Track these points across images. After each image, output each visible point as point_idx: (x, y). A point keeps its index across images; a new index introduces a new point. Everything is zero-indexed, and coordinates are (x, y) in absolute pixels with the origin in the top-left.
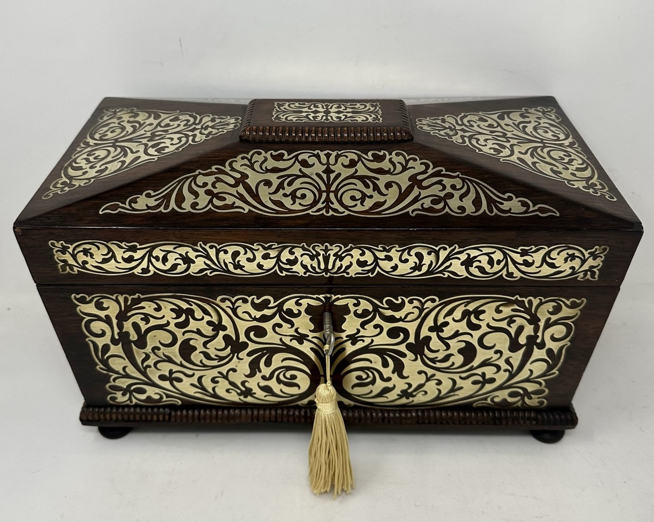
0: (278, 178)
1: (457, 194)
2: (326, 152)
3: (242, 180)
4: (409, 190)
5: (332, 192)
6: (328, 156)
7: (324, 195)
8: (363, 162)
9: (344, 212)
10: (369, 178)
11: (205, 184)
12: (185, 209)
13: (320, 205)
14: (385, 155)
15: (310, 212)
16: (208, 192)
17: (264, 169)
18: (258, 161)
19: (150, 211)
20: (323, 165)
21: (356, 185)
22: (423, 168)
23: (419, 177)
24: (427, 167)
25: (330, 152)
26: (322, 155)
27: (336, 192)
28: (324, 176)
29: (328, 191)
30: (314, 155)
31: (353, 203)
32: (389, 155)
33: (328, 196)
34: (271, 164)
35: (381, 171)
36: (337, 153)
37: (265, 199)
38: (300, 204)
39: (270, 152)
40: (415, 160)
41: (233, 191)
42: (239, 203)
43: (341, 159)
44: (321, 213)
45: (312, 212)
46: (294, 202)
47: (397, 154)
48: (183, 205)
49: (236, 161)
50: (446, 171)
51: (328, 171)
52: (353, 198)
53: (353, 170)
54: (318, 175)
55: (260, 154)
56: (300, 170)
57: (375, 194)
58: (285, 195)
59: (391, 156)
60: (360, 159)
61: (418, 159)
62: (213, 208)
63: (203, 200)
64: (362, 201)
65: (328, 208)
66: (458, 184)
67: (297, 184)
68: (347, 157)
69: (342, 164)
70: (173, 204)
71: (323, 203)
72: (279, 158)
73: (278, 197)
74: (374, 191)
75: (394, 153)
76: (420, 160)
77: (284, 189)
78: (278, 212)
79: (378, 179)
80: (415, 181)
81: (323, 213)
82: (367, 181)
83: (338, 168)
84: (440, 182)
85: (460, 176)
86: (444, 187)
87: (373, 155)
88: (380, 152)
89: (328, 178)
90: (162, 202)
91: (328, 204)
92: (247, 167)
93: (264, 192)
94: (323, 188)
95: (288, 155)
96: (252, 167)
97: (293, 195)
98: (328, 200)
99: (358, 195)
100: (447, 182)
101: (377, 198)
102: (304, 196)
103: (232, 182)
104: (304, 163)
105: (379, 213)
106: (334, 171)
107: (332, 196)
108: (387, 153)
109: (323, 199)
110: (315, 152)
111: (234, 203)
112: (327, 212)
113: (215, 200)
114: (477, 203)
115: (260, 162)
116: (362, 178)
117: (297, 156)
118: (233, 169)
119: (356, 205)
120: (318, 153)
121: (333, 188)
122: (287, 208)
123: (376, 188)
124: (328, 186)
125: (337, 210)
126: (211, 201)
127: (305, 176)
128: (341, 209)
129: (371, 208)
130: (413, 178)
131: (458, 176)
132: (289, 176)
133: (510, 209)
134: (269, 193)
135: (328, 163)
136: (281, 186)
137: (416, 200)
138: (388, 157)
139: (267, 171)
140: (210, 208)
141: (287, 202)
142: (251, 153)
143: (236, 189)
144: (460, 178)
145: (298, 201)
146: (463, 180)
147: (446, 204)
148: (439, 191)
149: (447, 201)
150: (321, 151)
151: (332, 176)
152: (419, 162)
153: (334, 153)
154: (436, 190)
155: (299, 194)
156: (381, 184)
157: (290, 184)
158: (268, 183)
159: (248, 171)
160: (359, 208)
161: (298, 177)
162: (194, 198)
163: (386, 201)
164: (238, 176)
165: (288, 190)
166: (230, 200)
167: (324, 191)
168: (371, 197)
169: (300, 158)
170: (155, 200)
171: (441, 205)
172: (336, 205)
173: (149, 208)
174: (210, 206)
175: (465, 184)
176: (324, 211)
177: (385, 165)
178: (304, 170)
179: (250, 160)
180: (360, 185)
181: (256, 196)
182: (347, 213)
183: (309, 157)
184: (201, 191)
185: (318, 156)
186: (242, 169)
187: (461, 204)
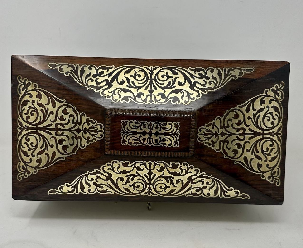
0: (127, 176)
1: (208, 187)
2: (149, 162)
3: (109, 177)
4: (187, 184)
5: (152, 184)
6: (150, 164)
7: (148, 186)
8: (167, 168)
9: (157, 194)
10: (169, 177)
11: (92, 180)
12: (86, 192)
13: (146, 191)
14: (178, 165)
15: (141, 194)
16: (94, 184)
17: (119, 171)
18: (116, 167)
19: (70, 193)
20: (148, 169)
21: (163, 181)
22: (195, 172)
23: (193, 178)
24: (198, 172)
25: (151, 162)
26: (147, 163)
27: (153, 184)
28: (148, 175)
29: (150, 184)
30: (143, 164)
31: (161, 190)
32: (180, 165)
33: (150, 186)
34: (122, 168)
35: (175, 174)
36: (155, 163)
37: (121, 188)
38: (137, 190)
39: (121, 162)
40: (192, 168)
41: (106, 183)
42: (109, 189)
43: (156, 166)
44: (146, 194)
45: (142, 194)
46: (134, 189)
47: (184, 165)
48: (84, 190)
49: (105, 167)
50: (206, 175)
51: (150, 173)
52: (161, 188)
53: (162, 173)
54: (145, 175)
55: (116, 162)
56: (137, 172)
57: (171, 186)
58: (130, 186)
59: (181, 165)
60: (165, 167)
61: (194, 167)
62: (98, 192)
63: (93, 188)
64: (165, 189)
65: (149, 192)
66: (210, 181)
67: (135, 180)
68: (159, 165)
69: (157, 169)
70: (79, 190)
71: (147, 190)
72: (126, 165)
73: (127, 186)
74: (171, 184)
75: (182, 164)
76: (195, 168)
77: (129, 182)
78: (127, 194)
79: (173, 178)
80: (190, 179)
81: (147, 195)
82: (168, 179)
83: (155, 172)
84: (201, 181)
85: (212, 177)
86: (203, 183)
87: (172, 164)
88: (176, 162)
89: (150, 176)
90: (74, 189)
91: (149, 190)
92: (111, 170)
93: (120, 183)
94: (148, 182)
95: (131, 164)
96: (113, 170)
97: (134, 185)
98: (149, 188)
99: (163, 186)
100: (205, 180)
101: (172, 188)
102: (138, 186)
103: (105, 178)
104: (139, 169)
105: (172, 195)
106: (153, 173)
107: (151, 186)
108: (179, 163)
109: (147, 188)
110: (144, 162)
111: (107, 189)
112: (149, 194)
113: (98, 188)
114: (216, 192)
115: (117, 168)
116: (166, 177)
117: (135, 164)
118: (104, 171)
119: (162, 191)
120: (145, 162)
121: (152, 182)
122: (131, 192)
123: (172, 183)
124: (150, 181)
125: (154, 193)
126: (96, 188)
127: (139, 175)
128: (155, 193)
129: (169, 193)
130: (190, 178)
131: (211, 178)
132: (131, 175)
133: (230, 195)
134: (123, 185)
135: (150, 169)
136: (128, 181)
137: (189, 189)
138: (179, 166)
139: (121, 172)
140: (97, 192)
141: (131, 189)
142: (112, 162)
143: (107, 182)
144: (212, 179)
145: (136, 189)
146: (213, 179)
147: (202, 191)
148: (200, 185)
149: (203, 190)
150: (147, 162)
151: (152, 176)
152: (194, 169)
153: (153, 163)
154: (199, 185)
155: (136, 185)
156: (174, 181)
157: (132, 180)
158: (122, 179)
159: (112, 173)
160: (163, 193)
161: (136, 176)
162: (89, 187)
163: (176, 189)
164: (107, 175)
165: (131, 183)
166: (105, 188)
167: (148, 184)
168: (169, 187)
169: (137, 165)
170: (71, 188)
171: (200, 192)
172: (153, 191)
173: (69, 192)
174: (97, 191)
175: (213, 182)
176: (148, 194)
177: (178, 170)
178: (139, 172)
179: (112, 166)
180: (165, 181)
181: (117, 186)
182: (158, 195)
183: (141, 165)
184: (91, 183)
185: (145, 165)
186: (109, 171)
187: (209, 192)
